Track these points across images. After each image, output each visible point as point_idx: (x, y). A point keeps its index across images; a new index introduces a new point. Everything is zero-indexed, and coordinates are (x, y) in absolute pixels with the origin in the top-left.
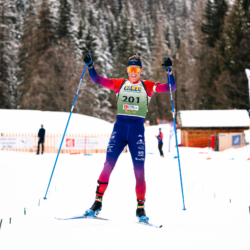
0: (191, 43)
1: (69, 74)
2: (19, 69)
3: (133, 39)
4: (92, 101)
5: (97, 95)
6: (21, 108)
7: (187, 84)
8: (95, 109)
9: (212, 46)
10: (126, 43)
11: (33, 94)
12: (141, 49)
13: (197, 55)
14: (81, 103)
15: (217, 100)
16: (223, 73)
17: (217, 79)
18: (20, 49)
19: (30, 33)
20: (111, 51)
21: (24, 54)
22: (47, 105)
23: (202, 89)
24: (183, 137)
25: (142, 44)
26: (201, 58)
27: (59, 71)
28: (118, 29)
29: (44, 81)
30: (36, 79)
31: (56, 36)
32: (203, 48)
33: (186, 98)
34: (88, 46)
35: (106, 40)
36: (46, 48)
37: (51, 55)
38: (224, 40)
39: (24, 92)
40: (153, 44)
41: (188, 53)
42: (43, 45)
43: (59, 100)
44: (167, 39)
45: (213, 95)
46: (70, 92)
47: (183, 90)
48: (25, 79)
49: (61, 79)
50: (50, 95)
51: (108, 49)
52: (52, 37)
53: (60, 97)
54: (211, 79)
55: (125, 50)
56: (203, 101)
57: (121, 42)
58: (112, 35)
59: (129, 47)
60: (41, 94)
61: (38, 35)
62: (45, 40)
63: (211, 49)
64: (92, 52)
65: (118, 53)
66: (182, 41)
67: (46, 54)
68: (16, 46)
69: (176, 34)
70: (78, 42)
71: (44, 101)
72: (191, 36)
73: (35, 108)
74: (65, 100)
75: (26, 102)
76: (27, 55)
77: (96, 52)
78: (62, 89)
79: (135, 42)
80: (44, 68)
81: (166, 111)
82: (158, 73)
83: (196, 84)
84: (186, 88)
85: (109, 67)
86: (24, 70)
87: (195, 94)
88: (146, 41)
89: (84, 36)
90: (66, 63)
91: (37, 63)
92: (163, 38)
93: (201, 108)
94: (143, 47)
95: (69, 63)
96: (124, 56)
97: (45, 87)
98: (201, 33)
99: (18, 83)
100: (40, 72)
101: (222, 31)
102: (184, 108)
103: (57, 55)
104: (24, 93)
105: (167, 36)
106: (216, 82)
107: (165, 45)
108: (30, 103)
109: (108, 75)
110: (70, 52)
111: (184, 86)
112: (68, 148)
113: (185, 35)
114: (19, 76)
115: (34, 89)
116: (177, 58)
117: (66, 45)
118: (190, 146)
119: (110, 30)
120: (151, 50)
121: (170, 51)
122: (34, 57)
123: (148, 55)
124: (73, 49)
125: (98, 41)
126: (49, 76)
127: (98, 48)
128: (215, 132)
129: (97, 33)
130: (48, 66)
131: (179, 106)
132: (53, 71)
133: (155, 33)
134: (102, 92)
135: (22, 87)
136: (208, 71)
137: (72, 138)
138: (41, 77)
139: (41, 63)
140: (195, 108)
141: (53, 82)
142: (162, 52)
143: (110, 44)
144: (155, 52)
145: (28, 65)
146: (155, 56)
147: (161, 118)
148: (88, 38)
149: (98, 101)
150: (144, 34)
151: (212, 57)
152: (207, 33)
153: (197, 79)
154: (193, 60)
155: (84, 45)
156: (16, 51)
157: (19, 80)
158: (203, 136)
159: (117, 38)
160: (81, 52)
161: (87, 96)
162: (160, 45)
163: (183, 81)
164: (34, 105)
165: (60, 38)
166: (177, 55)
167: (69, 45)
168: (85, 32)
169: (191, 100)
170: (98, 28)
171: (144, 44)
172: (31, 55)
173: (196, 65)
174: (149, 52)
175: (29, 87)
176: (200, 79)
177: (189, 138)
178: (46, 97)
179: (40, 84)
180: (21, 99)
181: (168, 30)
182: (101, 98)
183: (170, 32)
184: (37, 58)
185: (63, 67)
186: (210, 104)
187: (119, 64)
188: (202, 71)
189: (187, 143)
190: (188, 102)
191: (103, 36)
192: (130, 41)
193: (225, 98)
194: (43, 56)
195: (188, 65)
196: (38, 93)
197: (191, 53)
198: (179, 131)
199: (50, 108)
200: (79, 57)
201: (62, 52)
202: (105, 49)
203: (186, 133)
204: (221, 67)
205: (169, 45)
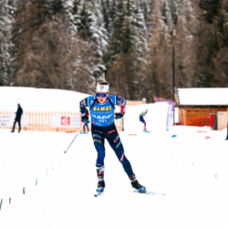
0: (188, 19)
1: (63, 50)
2: (12, 45)
3: (129, 14)
4: (87, 78)
5: (92, 72)
6: (15, 85)
7: (184, 61)
8: (90, 86)
9: (211, 22)
10: (122, 19)
11: (27, 71)
12: (138, 25)
13: (195, 32)
14: (75, 80)
15: (216, 78)
16: (222, 50)
17: (215, 56)
18: (13, 25)
19: (24, 9)
20: (106, 27)
21: (17, 30)
22: (41, 82)
23: (200, 66)
24: (181, 115)
25: (138, 19)
26: (199, 35)
27: (54, 47)
28: (114, 4)
29: (38, 58)
30: (30, 56)
31: (51, 12)
32: (201, 25)
33: (184, 75)
34: (83, 22)
35: (101, 16)
36: (40, 23)
37: (45, 31)
38: (222, 16)
39: (17, 68)
40: (149, 20)
41: (186, 29)
42: (37, 21)
43: (53, 77)
44: (164, 14)
45: (211, 73)
46: (65, 69)
47: (181, 67)
48: (19, 55)
49: (55, 56)
50: (44, 72)
51: (103, 25)
52: (46, 13)
53: (55, 74)
54: (209, 57)
55: (121, 26)
56: (201, 78)
57: (117, 18)
58: (107, 11)
59: (125, 23)
60: (35, 71)
61: (32, 10)
62: (39, 15)
63: (209, 26)
64: (88, 28)
65: (113, 29)
66: (179, 17)
67: (40, 30)
68: (9, 21)
69: (173, 9)
70: (72, 18)
71: (37, 78)
72: (188, 12)
73: (29, 85)
74: (59, 77)
75: (19, 78)
76: (20, 31)
77: (92, 28)
78: (56, 65)
79: (131, 17)
80: (38, 44)
81: (164, 89)
82: (155, 49)
83: (194, 61)
84: (184, 65)
85: (105, 43)
86: (17, 46)
87: (192, 72)
88: (142, 17)
89: (79, 11)
90: (61, 39)
91: (30, 39)
92: (159, 13)
93: (198, 86)
94: (140, 23)
95: (64, 39)
96: (120, 32)
97: (39, 64)
98: (199, 9)
99: (11, 60)
100: (34, 48)
101: (220, 7)
102: (182, 86)
103: (52, 31)
104: (17, 70)
105: (164, 12)
106: (214, 59)
107: (162, 21)
108: (23, 79)
109: (103, 52)
110: (65, 28)
111: (181, 63)
112: (64, 126)
113: (183, 10)
114: (12, 52)
115: (28, 65)
116: (174, 34)
117: (60, 21)
118: (188, 125)
119: (106, 5)
120: (147, 26)
121: (167, 27)
122: (27, 33)
123: (144, 32)
124: (68, 25)
125: (93, 17)
126: (43, 52)
127: (94, 23)
128: (214, 110)
129: (93, 8)
130: (42, 42)
131: (176, 83)
132: (47, 47)
133: (152, 9)
134: (97, 69)
135: (16, 63)
136: (206, 48)
137: (67, 116)
138: (35, 53)
139: (35, 38)
140: (193, 86)
141: (47, 58)
142: (158, 28)
143: (106, 20)
144: (151, 28)
145: (21, 41)
146: (152, 32)
147: (158, 96)
148: (83, 13)
149: (93, 78)
150: (140, 10)
151: (210, 34)
152: (205, 9)
153: (195, 56)
154: (191, 36)
155: (79, 21)
156: (9, 27)
157: (12, 56)
158: (201, 115)
159: (112, 14)
160: (76, 27)
161: (82, 73)
162: (157, 21)
163: (180, 58)
164: (27, 82)
165: (54, 13)
166: (174, 31)
167: (63, 20)
168: (80, 7)
169: (189, 77)
170: (93, 3)
171: (141, 20)
172: (24, 31)
173: (194, 41)
174: (145, 28)
175: (23, 63)
176: (198, 56)
177: (187, 116)
178: (39, 74)
179: (34, 60)
180: (14, 76)
181: (164, 5)
182: (96, 75)
183: (167, 8)
184: (31, 33)
185: (57, 43)
186: (208, 81)
187: (115, 40)
188: (200, 48)
189: (185, 122)
190: (185, 79)
191: (99, 11)
192: (126, 17)
193: (224, 75)
194: (37, 32)
195: (186, 42)
196: (32, 70)
197: (189, 29)
198: (177, 109)
199: (44, 85)
200: (73, 33)
201: (56, 28)
202: (100, 25)
203: (184, 111)
204: (220, 44)
205: (166, 21)
